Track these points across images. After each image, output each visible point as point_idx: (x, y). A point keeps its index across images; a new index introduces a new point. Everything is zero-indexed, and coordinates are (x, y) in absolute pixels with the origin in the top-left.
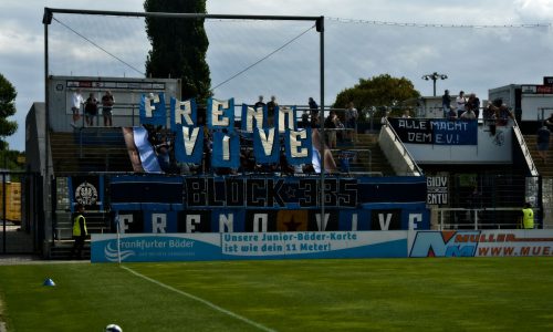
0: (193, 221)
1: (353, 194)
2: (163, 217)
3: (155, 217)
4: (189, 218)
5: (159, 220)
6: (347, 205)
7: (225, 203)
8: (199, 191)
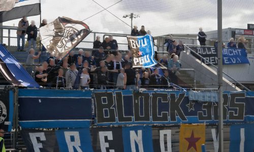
0: (106, 138)
1: (241, 106)
2: (76, 134)
3: (68, 135)
4: (102, 135)
5: (72, 139)
6: (236, 118)
7: (133, 117)
8: (108, 106)
